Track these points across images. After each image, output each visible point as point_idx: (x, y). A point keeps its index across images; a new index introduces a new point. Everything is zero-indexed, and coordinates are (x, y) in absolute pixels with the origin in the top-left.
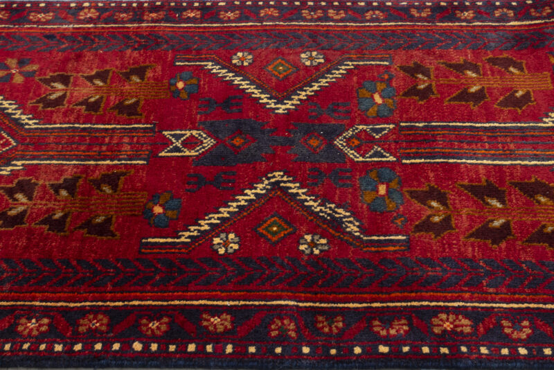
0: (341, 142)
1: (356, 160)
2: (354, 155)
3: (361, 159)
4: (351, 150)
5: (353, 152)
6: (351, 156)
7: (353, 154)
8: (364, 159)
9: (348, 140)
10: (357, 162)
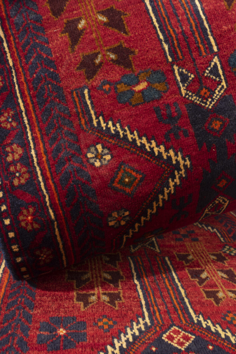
0: (208, 103)
1: (225, 87)
2: (221, 89)
3: (224, 83)
4: (215, 93)
5: (217, 91)
6: (222, 92)
7: (219, 92)
8: (223, 81)
9: (204, 98)
10: (227, 86)
